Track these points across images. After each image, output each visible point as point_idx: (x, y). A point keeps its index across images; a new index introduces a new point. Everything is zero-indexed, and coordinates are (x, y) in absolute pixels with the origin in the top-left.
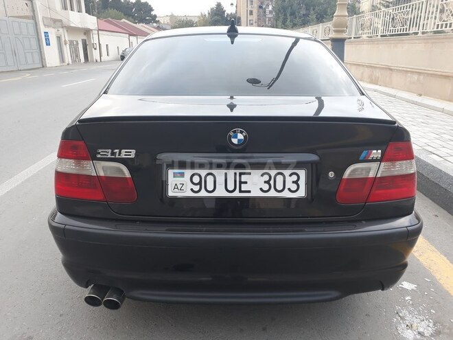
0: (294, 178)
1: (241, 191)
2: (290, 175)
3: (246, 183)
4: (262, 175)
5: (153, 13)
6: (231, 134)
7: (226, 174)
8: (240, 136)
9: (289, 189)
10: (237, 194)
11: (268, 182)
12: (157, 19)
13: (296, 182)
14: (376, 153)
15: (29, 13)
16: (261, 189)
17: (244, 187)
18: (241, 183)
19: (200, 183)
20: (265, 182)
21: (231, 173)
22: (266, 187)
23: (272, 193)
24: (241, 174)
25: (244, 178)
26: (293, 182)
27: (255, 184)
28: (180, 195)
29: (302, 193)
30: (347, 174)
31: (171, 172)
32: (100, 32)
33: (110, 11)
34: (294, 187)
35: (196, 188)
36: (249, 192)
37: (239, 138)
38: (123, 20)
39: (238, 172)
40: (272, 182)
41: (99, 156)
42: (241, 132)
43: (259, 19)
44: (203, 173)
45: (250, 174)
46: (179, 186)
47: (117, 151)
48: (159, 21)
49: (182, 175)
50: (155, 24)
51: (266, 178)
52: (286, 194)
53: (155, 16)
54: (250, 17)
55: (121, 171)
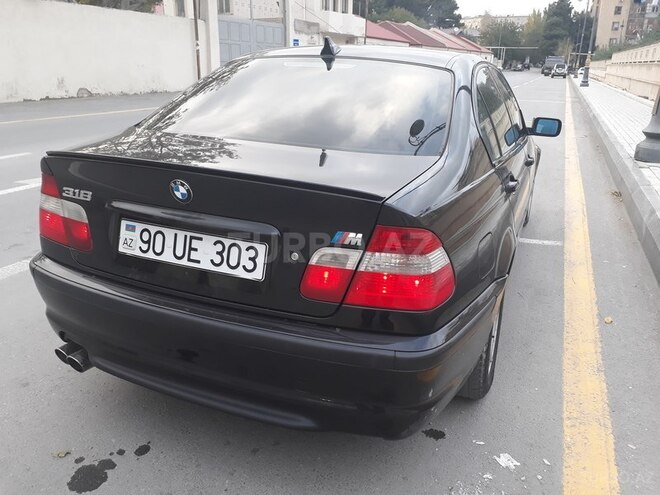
0: (252, 253)
1: (189, 260)
2: (247, 249)
3: (196, 250)
4: (215, 244)
5: (456, 12)
6: (173, 185)
7: (176, 235)
8: (183, 190)
9: (244, 267)
10: (184, 262)
11: (220, 253)
12: (462, 21)
13: (253, 259)
14: (355, 237)
15: (278, 15)
16: (212, 261)
17: (194, 255)
18: (191, 249)
19: (148, 242)
20: (218, 253)
21: (181, 235)
22: (217, 260)
23: (224, 269)
24: (192, 238)
25: (195, 244)
26: (250, 259)
27: (206, 254)
28: (129, 252)
29: (258, 275)
30: (314, 260)
31: (124, 223)
32: (368, 40)
33: (395, 10)
34: (250, 266)
35: (145, 247)
36: (198, 262)
37: (181, 191)
38: (408, 23)
39: (189, 234)
40: (225, 254)
41: (64, 194)
42: (183, 185)
43: (629, 21)
44: (153, 229)
45: (201, 239)
46: (129, 242)
47: (77, 191)
48: (463, 24)
49: (133, 229)
50: (456, 30)
51: (219, 248)
52: (240, 273)
53: (459, 17)
54: (617, 18)
55: (80, 215)
